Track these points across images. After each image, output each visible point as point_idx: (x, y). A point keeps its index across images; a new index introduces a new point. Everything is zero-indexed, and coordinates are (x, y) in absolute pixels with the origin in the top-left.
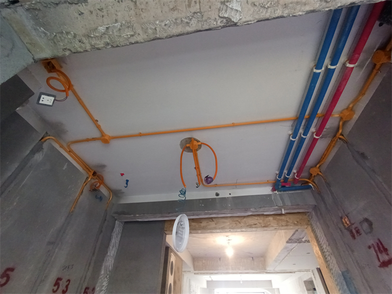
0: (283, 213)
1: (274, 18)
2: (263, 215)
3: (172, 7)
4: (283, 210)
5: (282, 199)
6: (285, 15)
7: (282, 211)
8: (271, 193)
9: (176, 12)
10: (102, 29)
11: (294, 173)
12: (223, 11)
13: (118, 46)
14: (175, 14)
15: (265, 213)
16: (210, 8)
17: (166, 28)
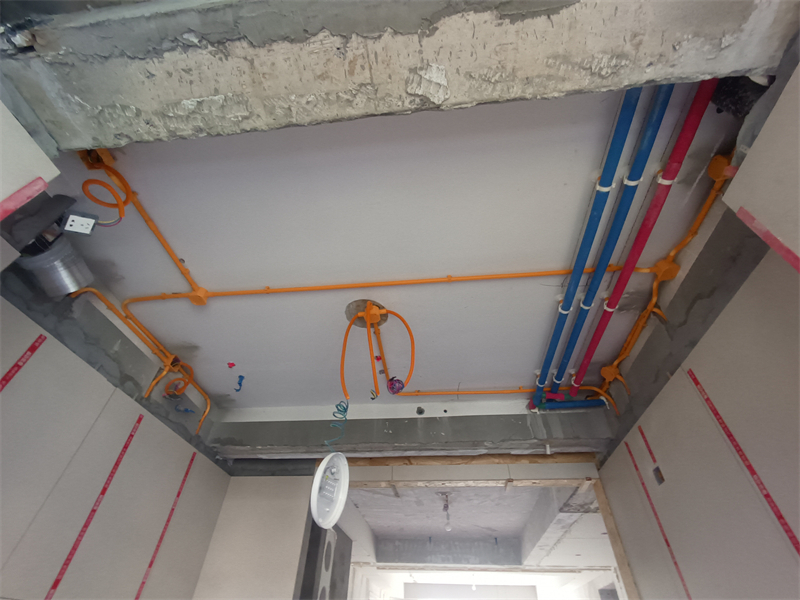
0: (548, 453)
1: (508, 100)
2: (509, 455)
3: (319, 73)
4: (548, 446)
5: (546, 425)
6: (528, 96)
7: (545, 448)
8: (525, 412)
9: (326, 83)
10: (190, 104)
11: (571, 376)
12: (415, 85)
13: (219, 135)
14: (326, 86)
15: (513, 452)
16: (390, 77)
17: (309, 107)
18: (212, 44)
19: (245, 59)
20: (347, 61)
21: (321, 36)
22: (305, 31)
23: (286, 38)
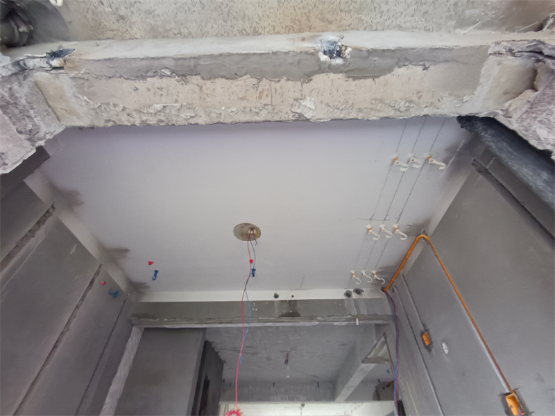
0: (358, 324)
1: (348, 119)
3: (241, 97)
4: (357, 320)
5: (357, 306)
6: (359, 118)
7: (355, 321)
9: (245, 102)
10: (158, 107)
11: (373, 275)
12: (296, 107)
13: (173, 125)
14: (244, 103)
15: (335, 324)
16: (282, 102)
17: (231, 114)
18: (178, 76)
19: (198, 85)
20: (258, 92)
21: (245, 77)
22: (236, 74)
23: (223, 77)
